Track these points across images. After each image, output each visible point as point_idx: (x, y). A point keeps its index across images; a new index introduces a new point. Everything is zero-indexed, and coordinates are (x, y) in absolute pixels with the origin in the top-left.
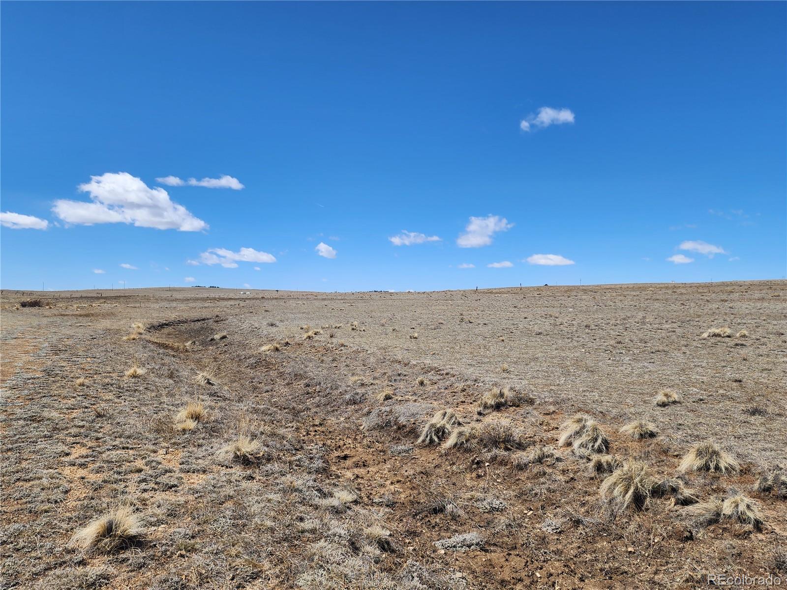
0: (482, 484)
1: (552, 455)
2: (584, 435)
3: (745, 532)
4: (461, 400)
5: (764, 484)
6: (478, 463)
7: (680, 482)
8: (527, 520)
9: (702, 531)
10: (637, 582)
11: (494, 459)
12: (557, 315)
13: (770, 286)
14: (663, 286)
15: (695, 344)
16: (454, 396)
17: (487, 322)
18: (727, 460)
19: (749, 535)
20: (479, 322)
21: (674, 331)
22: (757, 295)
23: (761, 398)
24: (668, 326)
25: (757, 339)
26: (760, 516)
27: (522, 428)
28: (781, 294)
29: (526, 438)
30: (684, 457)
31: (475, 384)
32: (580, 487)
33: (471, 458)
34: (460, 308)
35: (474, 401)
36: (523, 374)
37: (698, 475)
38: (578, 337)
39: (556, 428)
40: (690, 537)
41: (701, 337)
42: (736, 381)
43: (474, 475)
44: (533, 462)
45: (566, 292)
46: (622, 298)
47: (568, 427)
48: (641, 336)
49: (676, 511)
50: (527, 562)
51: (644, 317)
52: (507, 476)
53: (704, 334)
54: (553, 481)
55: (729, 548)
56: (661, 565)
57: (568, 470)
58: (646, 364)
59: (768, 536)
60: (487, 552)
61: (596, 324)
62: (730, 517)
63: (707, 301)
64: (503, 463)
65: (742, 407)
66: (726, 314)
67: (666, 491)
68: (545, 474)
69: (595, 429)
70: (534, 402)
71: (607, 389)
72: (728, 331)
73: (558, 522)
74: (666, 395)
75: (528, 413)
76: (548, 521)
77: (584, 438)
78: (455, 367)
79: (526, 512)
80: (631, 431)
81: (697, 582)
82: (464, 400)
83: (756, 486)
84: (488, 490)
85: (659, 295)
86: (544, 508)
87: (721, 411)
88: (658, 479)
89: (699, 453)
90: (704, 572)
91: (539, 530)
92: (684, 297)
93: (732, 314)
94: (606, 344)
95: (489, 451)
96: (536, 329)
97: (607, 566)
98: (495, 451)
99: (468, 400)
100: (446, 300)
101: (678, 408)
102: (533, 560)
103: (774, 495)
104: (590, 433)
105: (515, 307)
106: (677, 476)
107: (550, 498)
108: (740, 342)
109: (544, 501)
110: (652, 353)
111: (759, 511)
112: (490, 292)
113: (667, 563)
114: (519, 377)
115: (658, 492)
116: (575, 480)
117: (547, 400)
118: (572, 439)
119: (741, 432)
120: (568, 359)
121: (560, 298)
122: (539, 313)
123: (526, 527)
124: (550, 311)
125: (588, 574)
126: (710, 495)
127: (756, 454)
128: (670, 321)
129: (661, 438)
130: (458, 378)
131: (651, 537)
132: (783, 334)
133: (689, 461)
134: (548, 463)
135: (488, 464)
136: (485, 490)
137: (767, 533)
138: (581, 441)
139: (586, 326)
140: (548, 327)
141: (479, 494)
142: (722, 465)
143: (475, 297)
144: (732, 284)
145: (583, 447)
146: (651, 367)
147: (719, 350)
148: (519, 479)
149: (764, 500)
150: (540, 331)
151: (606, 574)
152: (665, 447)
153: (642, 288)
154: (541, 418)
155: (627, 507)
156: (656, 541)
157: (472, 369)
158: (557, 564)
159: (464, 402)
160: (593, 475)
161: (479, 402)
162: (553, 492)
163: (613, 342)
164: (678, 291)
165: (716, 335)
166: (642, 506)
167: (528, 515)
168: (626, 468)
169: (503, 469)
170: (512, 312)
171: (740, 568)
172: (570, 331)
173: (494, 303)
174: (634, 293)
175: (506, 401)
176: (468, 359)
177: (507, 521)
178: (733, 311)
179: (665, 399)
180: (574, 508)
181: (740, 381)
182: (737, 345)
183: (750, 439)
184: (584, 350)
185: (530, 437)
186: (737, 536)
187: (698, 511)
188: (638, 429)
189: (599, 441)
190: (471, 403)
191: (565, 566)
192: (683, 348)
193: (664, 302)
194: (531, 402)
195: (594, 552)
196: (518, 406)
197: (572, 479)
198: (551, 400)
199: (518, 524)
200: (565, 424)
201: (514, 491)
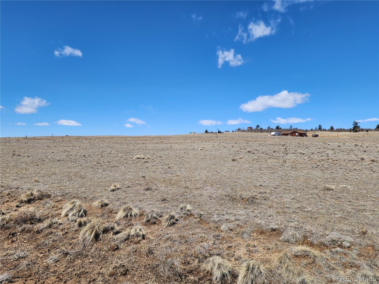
0: (14, 245)
1: (57, 222)
2: (74, 210)
3: (138, 241)
4: (6, 200)
5: (147, 219)
6: (13, 234)
7: (115, 224)
8: (39, 259)
9: (122, 244)
10: (92, 276)
11: (23, 230)
12: (70, 151)
13: (160, 138)
14: (121, 137)
15: (130, 162)
16: (2, 198)
17: (29, 155)
18: (135, 211)
19: (140, 242)
20: (25, 155)
21: (122, 157)
22: (156, 142)
23: (151, 183)
24: (120, 155)
25: (153, 159)
26: (144, 232)
27: (41, 211)
28: (163, 141)
29: (44, 216)
30: (118, 213)
31: (16, 190)
32: (70, 236)
33: (9, 232)
34: (14, 147)
35: (15, 200)
36: (47, 182)
37: (123, 220)
38: (79, 161)
39: (61, 208)
40: (117, 248)
41: (133, 159)
42: (143, 177)
43: (10, 241)
44: (46, 228)
45: (76, 139)
46: (103, 142)
47: (68, 206)
48: (108, 160)
49: (113, 238)
50: (36, 281)
51: (111, 151)
52: (30, 238)
53: (134, 158)
54: (56, 236)
55: (132, 249)
56: (104, 264)
57: (65, 229)
58: (108, 173)
59: (147, 240)
60: (13, 282)
61: (88, 155)
62: (133, 236)
63: (138, 144)
64: (29, 231)
65: (144, 188)
66: (143, 149)
67: (109, 230)
68: (52, 233)
69: (80, 206)
70: (50, 196)
71: (89, 185)
72: (143, 156)
73: (56, 257)
74: (115, 186)
75: (46, 203)
76: (51, 257)
77: (75, 211)
78: (4, 181)
79: (39, 255)
80: (97, 204)
81: (118, 268)
82: (8, 200)
83: (145, 220)
84: (18, 248)
85: (119, 141)
86: (50, 250)
87: (136, 191)
88: (106, 225)
89: (124, 210)
90: (122, 262)
91: (45, 263)
92: (129, 142)
93: (146, 149)
94: (91, 164)
95: (21, 226)
96: (58, 158)
97: (79, 272)
98: (24, 226)
99: (12, 199)
100: (5, 143)
101: (119, 191)
102: (40, 280)
103: (150, 223)
104: (77, 208)
105: (48, 147)
106: (115, 222)
107: (53, 245)
108: (146, 161)
109: (50, 247)
110: (112, 167)
111: (145, 231)
112: (35, 138)
113: (106, 263)
114: (44, 184)
115: (106, 231)
116: (68, 233)
117: (58, 194)
118: (68, 213)
119: (142, 198)
120: (72, 172)
121: (73, 142)
122: (61, 149)
123: (38, 263)
124: (67, 149)
125: (69, 278)
126: (127, 227)
127: (146, 207)
128: (122, 153)
129: (110, 206)
130: (6, 188)
131: (101, 252)
132: (162, 157)
133: (121, 214)
134: (55, 227)
135: (19, 233)
136: (16, 249)
137: (146, 239)
138: (73, 213)
139: (84, 156)
140: (64, 157)
141: (12, 251)
142: (133, 214)
143: (25, 141)
144: (147, 137)
145: (74, 215)
146: (110, 174)
147: (139, 165)
148: (37, 238)
149: (147, 226)
150: (59, 159)
151: (78, 276)
152: (112, 209)
153: (112, 138)
154: (54, 204)
155: (91, 241)
156: (103, 254)
157: (16, 182)
158: (53, 278)
159: (8, 201)
160: (77, 229)
161: (18, 200)
162: (56, 241)
163: (95, 163)
164: (127, 139)
165: (138, 158)
166: (98, 239)
167: (40, 256)
168: (92, 223)
169: (28, 235)
170: (46, 150)
171: (135, 257)
172: (75, 159)
173: (36, 144)
174: (109, 140)
175: (34, 198)
176: (14, 177)
177: (27, 263)
179: (114, 188)
180: (65, 247)
181: (144, 177)
182: (145, 162)
183: (145, 201)
184: (81, 168)
185: (46, 215)
186: (136, 243)
187: (122, 236)
188: (100, 203)
189: (82, 211)
190: (13, 201)
191: (57, 278)
192: (125, 164)
193: (121, 144)
194: (49, 196)
195: (73, 267)
196: (41, 199)
197: (66, 232)
198: (60, 194)
199: (34, 263)
200: (66, 205)
201: (33, 245)
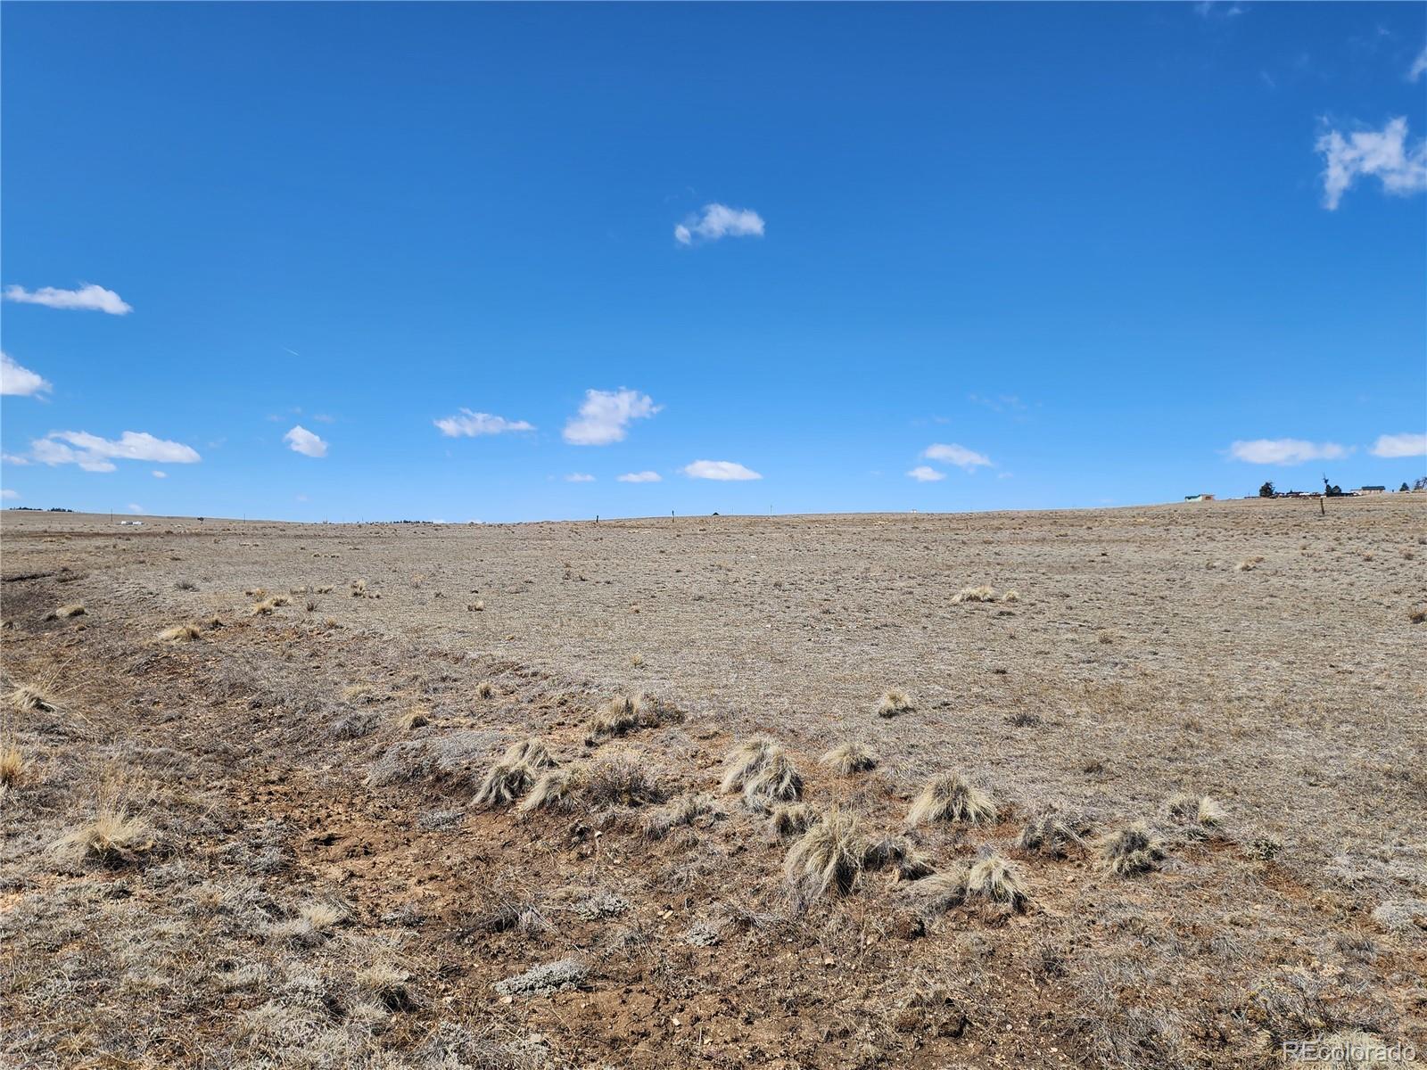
0: (588, 869)
1: (709, 809)
2: (762, 772)
3: (1001, 916)
4: (557, 721)
5: (1031, 835)
6: (581, 833)
7: (908, 841)
8: (662, 927)
9: (938, 920)
10: (837, 1016)
11: (610, 823)
12: (730, 566)
13: (1054, 519)
14: (899, 518)
15: (941, 613)
16: (546, 714)
17: (611, 579)
18: (979, 800)
19: (1006, 920)
20: (598, 579)
21: (911, 593)
22: (1036, 534)
23: (1032, 698)
24: (902, 584)
25: (1032, 605)
26: (1022, 887)
27: (660, 766)
28: (1069, 533)
29: (668, 782)
30: (915, 799)
31: (583, 691)
32: (752, 862)
33: (570, 825)
34: (565, 553)
35: (581, 721)
36: (668, 670)
37: (936, 828)
38: (762, 603)
39: (718, 762)
40: (920, 931)
41: (950, 603)
42: (998, 672)
43: (574, 854)
44: (677, 824)
45: (747, 526)
46: (835, 537)
47: (738, 757)
48: (861, 600)
49: (901, 890)
50: (659, 1001)
51: (867, 569)
52: (631, 852)
53: (955, 597)
54: (709, 854)
55: (977, 945)
56: (875, 983)
57: (734, 834)
58: (866, 648)
59: (1034, 919)
60: (590, 991)
61: (791, 580)
62: (980, 893)
63: (964, 543)
64: (626, 829)
65: (1005, 713)
66: (989, 564)
67: (886, 857)
68: (696, 843)
69: (780, 760)
70: (683, 718)
71: (804, 691)
72: (990, 592)
73: (714, 926)
74: (893, 698)
75: (672, 738)
76: (698, 926)
77: (763, 776)
78: (550, 661)
79: (660, 913)
80: (838, 760)
81: (928, 1005)
82: (562, 720)
83: (1019, 840)
84: (597, 879)
85: (893, 532)
86: (693, 903)
87: (974, 722)
88: (875, 839)
89: (939, 792)
90: (939, 986)
91: (682, 944)
92: (929, 536)
93: (998, 564)
94: (805, 615)
95: (602, 809)
96: (695, 590)
97: (790, 993)
98: (613, 809)
99: (571, 720)
100: (541, 540)
101: (911, 717)
102: (668, 997)
103: (1044, 853)
104: (772, 767)
105: (662, 552)
106: (904, 832)
107: (703, 885)
108: (1006, 609)
109: (693, 891)
110: (877, 628)
111: (1023, 880)
112: (621, 525)
113: (884, 978)
114: (661, 675)
115: (875, 860)
116: (746, 850)
117: (705, 713)
118: (743, 780)
119: (1001, 754)
120: (744, 641)
121: (737, 536)
122: (701, 562)
123: (660, 940)
124: (720, 559)
125: (759, 1010)
126: (951, 858)
127: (1021, 788)
128: (906, 576)
129: (883, 770)
130: (554, 681)
131: (862, 936)
132: (1068, 596)
133: (924, 806)
134: (703, 824)
135: (599, 833)
136: (593, 881)
137: (1033, 915)
138: (757, 782)
139: (776, 585)
140: (714, 587)
141: (582, 888)
142: (971, 810)
143: (595, 533)
144: (1000, 516)
145: (760, 791)
146: (873, 652)
147: (977, 622)
148: (652, 856)
149: (1029, 861)
150: (700, 594)
151: (788, 1008)
152: (888, 785)
153: (867, 521)
154: (695, 745)
155: (827, 890)
156: (868, 943)
157: (580, 664)
158: (709, 999)
159: (563, 724)
160: (774, 840)
161: (589, 723)
162: (709, 874)
163: (816, 612)
164: (922, 526)
165: (972, 598)
166: (850, 886)
167: (665, 918)
168: (826, 824)
169: (625, 839)
170: (656, 561)
171: (992, 975)
172: (749, 594)
173: (626, 544)
174: (855, 530)
175: (636, 719)
176: (574, 647)
177: (628, 933)
178: (1001, 559)
179: (891, 705)
180: (741, 900)
181: (1004, 672)
182: (1002, 613)
183: (1013, 764)
184: (770, 626)
185: (674, 780)
186: (989, 923)
187: (934, 888)
188: (848, 756)
189: (787, 780)
190: (575, 726)
191: (722, 1001)
192: (924, 620)
193: (899, 544)
194: (678, 718)
195: (771, 972)
196: (657, 726)
197: (741, 848)
198: (712, 713)
199: (647, 936)
200: (733, 754)
201: (642, 877)
